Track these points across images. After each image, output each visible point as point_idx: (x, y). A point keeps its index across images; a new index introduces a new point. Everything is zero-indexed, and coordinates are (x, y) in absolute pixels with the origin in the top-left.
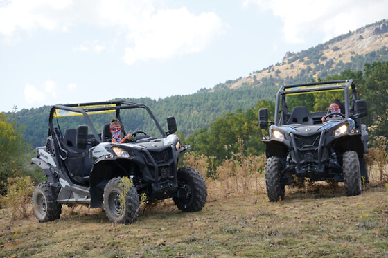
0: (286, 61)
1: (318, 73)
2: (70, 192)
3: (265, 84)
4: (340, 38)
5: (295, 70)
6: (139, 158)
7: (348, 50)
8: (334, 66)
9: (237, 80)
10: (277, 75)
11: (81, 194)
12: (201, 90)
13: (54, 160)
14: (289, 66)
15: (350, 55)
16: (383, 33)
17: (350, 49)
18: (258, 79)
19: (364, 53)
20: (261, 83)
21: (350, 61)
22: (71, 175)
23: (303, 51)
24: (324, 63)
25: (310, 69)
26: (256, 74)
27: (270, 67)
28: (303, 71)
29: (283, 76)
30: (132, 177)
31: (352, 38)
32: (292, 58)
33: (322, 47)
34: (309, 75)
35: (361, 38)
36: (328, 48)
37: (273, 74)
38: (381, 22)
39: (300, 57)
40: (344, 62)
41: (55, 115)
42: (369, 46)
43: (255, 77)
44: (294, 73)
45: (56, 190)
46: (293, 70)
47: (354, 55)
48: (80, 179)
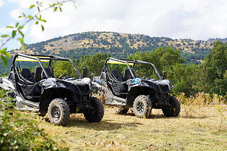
4: (54, 40)
6: (72, 89)
13: (14, 85)
15: (59, 50)
16: (78, 40)
17: (59, 47)
19: (67, 50)
21: (59, 53)
24: (44, 52)
27: (12, 50)
30: (66, 99)
31: (61, 41)
32: (26, 47)
33: (43, 43)
35: (66, 41)
36: (47, 44)
38: (77, 34)
39: (30, 47)
40: (56, 53)
42: (70, 46)
47: (61, 50)
48: (31, 97)
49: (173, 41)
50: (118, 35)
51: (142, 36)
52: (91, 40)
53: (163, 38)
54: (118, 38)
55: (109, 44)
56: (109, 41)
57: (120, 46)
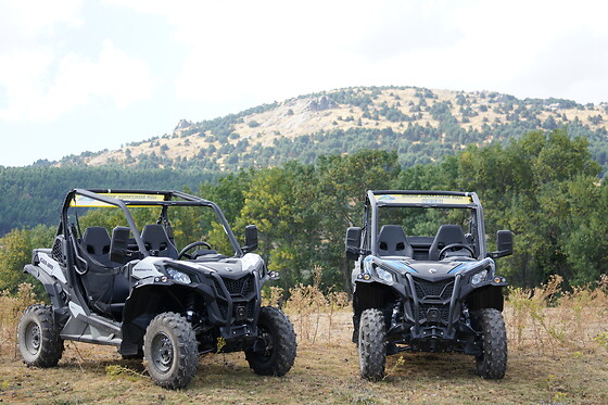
0: (179, 134)
1: (224, 157)
2: (84, 325)
3: (143, 163)
4: (261, 110)
5: (191, 148)
6: (205, 287)
7: (271, 128)
8: (248, 149)
9: (100, 153)
10: (164, 153)
11: (103, 330)
12: (40, 161)
13: (64, 273)
14: (182, 141)
15: (273, 136)
16: (321, 109)
17: (274, 128)
18: (133, 155)
19: (293, 135)
20: (138, 161)
21: (272, 145)
22: (91, 298)
23: (205, 122)
24: (235, 142)
25: (213, 149)
26: (130, 148)
27: (154, 138)
28: (203, 151)
29: (172, 155)
30: (190, 313)
31: (277, 111)
32: (188, 129)
33: (233, 119)
34: (211, 158)
35: (291, 113)
36: (242, 121)
37: (157, 150)
38: (320, 94)
39: (199, 129)
40: (265, 145)
41: (72, 204)
42: (301, 126)
43: (128, 152)
44: (190, 153)
45: (62, 319)
46: (188, 148)
47: (278, 137)
48: (105, 306)
49: (582, 108)
50: (430, 94)
51: (493, 96)
52: (357, 109)
53: (551, 101)
54: (430, 102)
55: (405, 118)
56: (405, 110)
57: (435, 124)
